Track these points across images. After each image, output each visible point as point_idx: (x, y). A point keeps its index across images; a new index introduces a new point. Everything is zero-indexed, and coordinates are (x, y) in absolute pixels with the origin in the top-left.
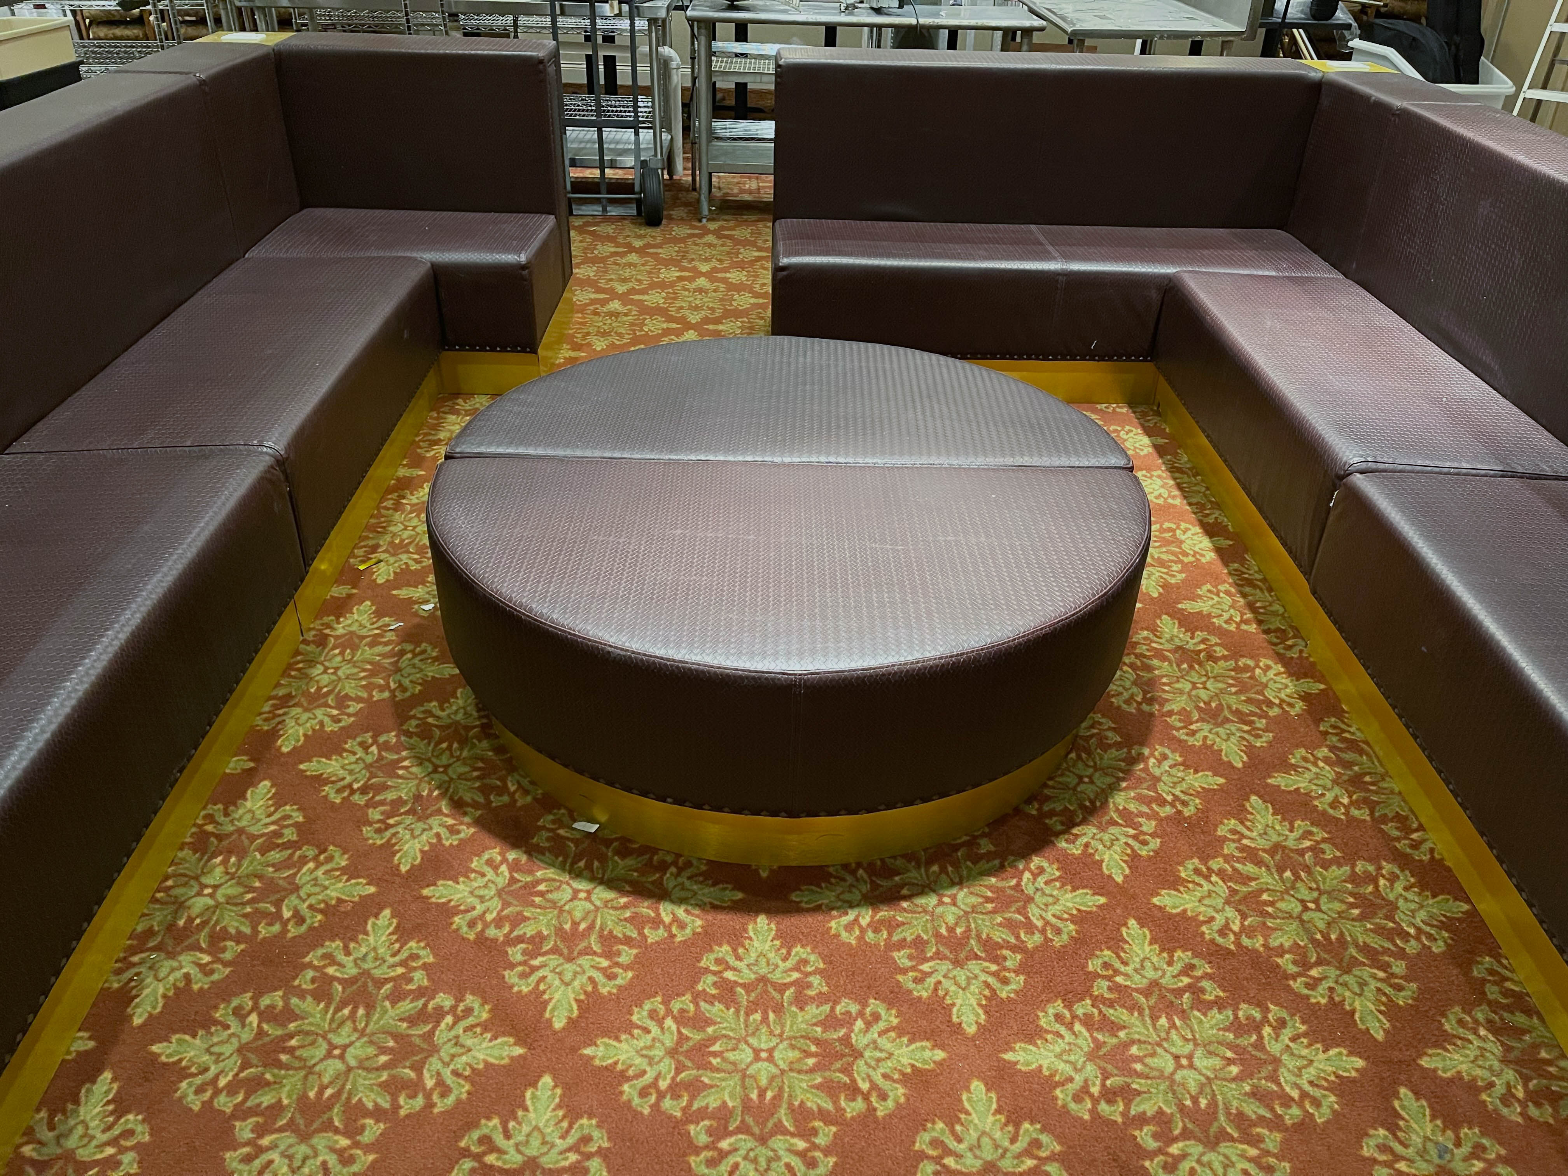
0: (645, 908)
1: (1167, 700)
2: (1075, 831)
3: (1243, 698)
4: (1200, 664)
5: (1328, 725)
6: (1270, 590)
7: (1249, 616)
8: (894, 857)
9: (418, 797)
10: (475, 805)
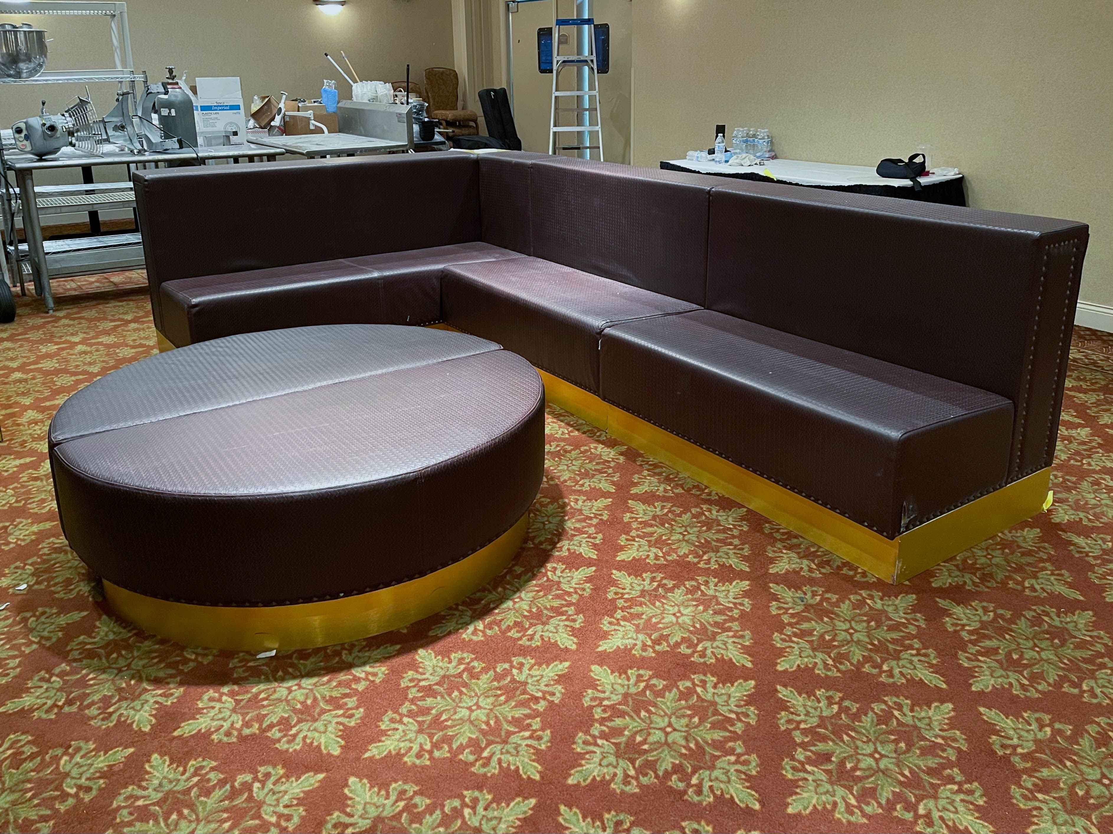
0: (343, 676)
1: (560, 476)
2: (558, 545)
3: (594, 463)
5: (640, 461)
7: (570, 429)
8: (474, 593)
9: (120, 690)
10: (172, 676)
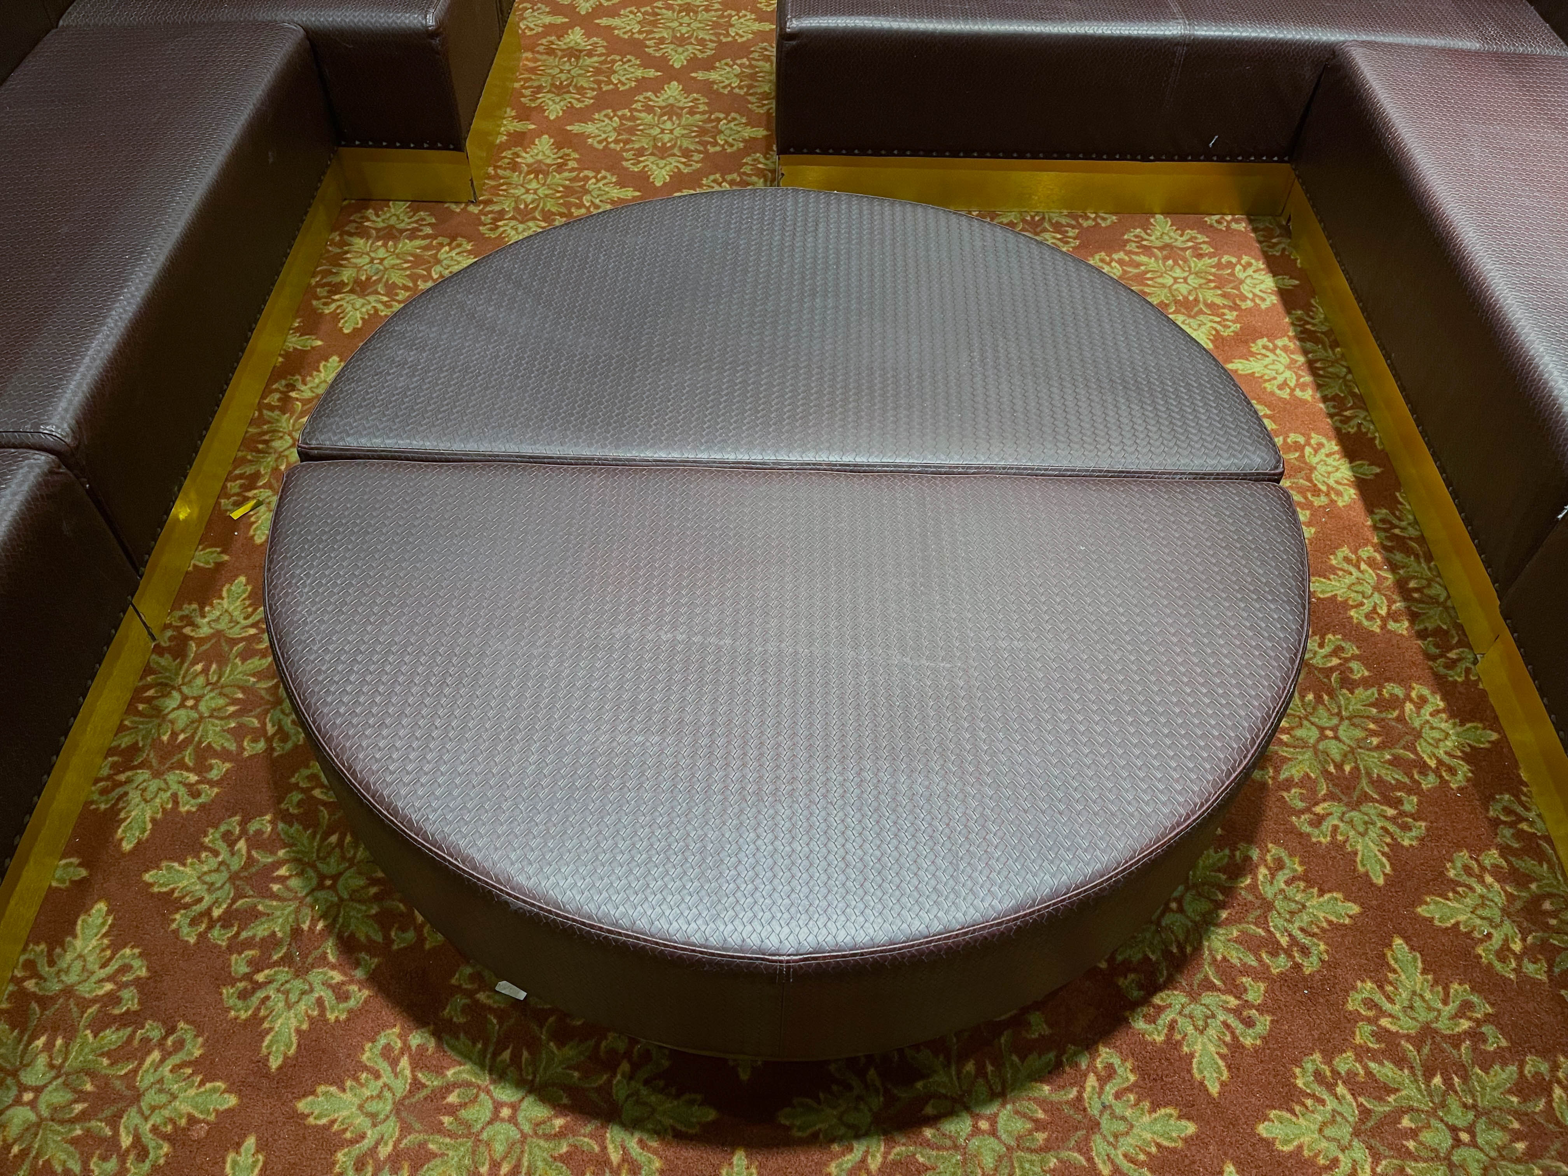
0: (587, 1137)
1: (1285, 760)
2: (1157, 1000)
3: (1388, 757)
4: (1331, 694)
5: (1499, 807)
6: (1429, 557)
7: (1399, 605)
8: (917, 1047)
9: (296, 932)
10: (371, 948)
